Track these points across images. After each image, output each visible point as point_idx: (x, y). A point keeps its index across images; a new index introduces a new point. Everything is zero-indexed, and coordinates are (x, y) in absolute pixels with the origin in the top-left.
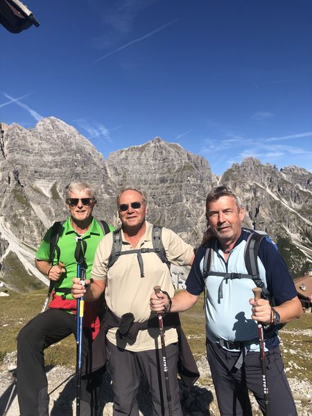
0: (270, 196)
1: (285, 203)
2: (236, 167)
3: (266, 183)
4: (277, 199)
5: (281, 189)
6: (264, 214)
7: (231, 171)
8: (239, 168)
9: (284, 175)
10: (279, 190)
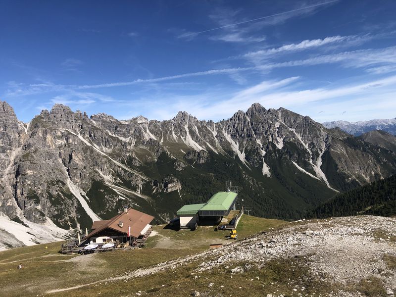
0: (82, 142)
1: (97, 148)
2: (46, 113)
3: (77, 130)
4: (89, 144)
5: (92, 135)
6: (77, 159)
7: (40, 117)
8: (48, 114)
9: (94, 122)
10: (90, 136)
